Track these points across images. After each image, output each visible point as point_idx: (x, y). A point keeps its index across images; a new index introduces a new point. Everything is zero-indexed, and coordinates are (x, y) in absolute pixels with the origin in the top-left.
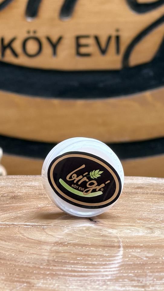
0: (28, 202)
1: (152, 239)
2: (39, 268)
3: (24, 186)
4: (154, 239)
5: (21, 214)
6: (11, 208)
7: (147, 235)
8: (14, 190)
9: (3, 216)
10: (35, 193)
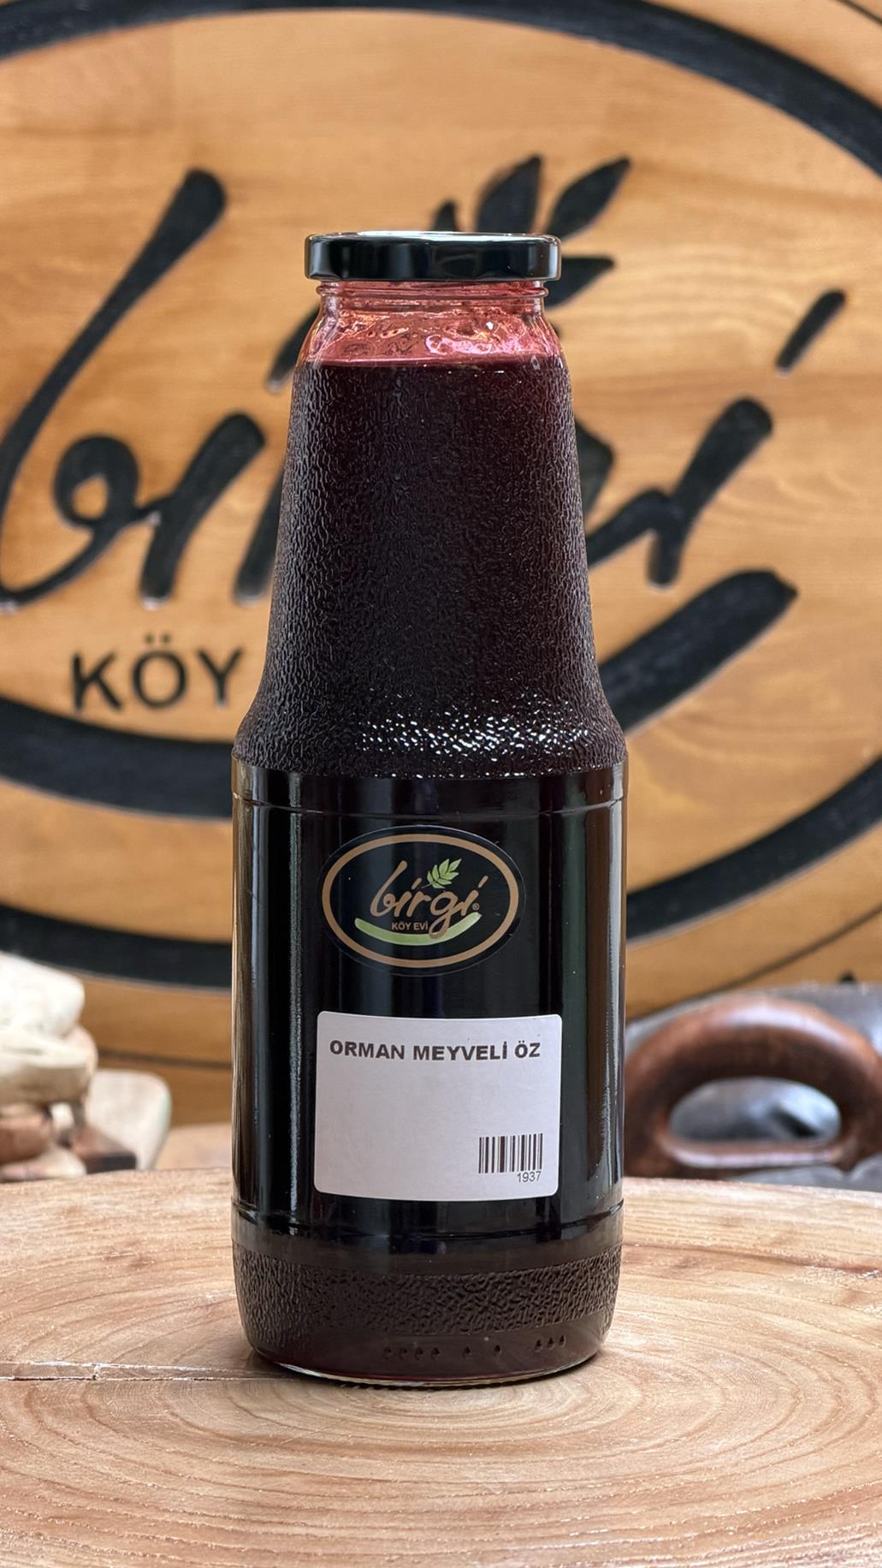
0: (178, 1284)
3: (165, 1217)
4: (521, 1421)
5: (163, 1330)
6: (135, 1306)
7: (500, 1407)
8: (139, 1231)
9: (114, 1338)
10: (195, 1244)
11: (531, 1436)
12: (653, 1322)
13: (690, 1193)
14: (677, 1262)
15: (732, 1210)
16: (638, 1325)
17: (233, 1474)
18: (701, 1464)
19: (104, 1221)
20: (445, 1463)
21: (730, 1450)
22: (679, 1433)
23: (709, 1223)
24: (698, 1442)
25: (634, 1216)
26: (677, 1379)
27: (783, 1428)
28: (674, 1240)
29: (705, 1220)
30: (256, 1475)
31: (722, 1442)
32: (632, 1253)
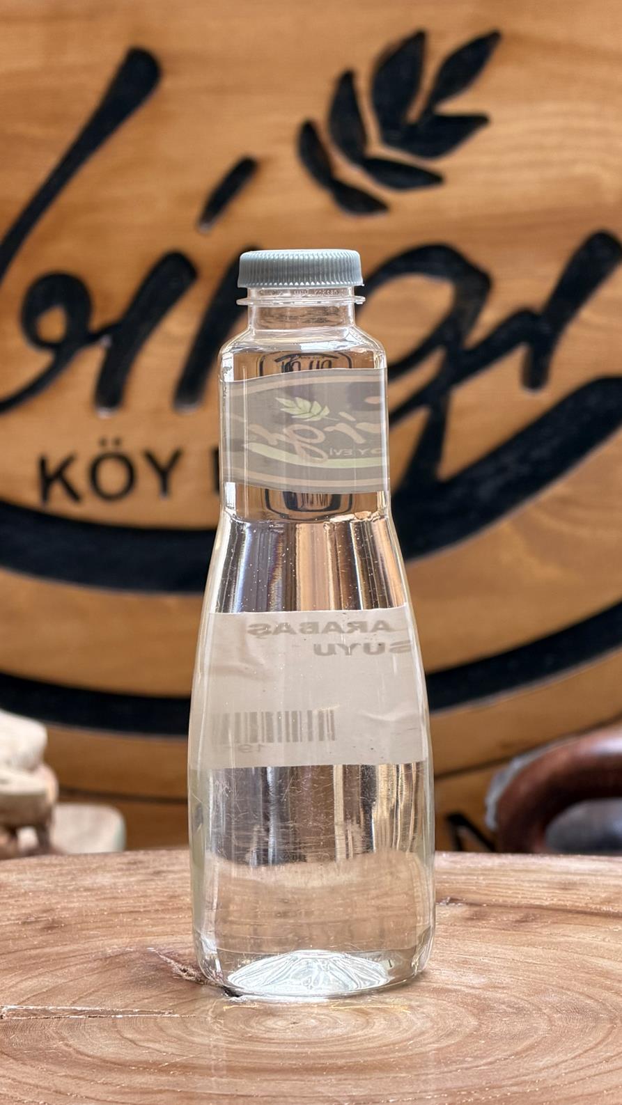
0: (83, 942)
1: (366, 1045)
3: (77, 890)
4: (371, 1045)
5: (66, 978)
6: (42, 960)
7: (356, 1034)
8: (54, 901)
9: (22, 986)
10: (101, 910)
11: (379, 1057)
12: (492, 965)
13: (534, 864)
14: (518, 918)
15: (569, 877)
16: (479, 967)
17: (114, 1093)
18: (527, 1078)
19: (25, 894)
20: (302, 1080)
21: (553, 1066)
22: (508, 1053)
23: (548, 888)
24: (525, 1059)
25: (484, 882)
26: (511, 1010)
27: (600, 1047)
28: (516, 901)
29: (545, 885)
30: (135, 1093)
31: (546, 1059)
32: (479, 911)
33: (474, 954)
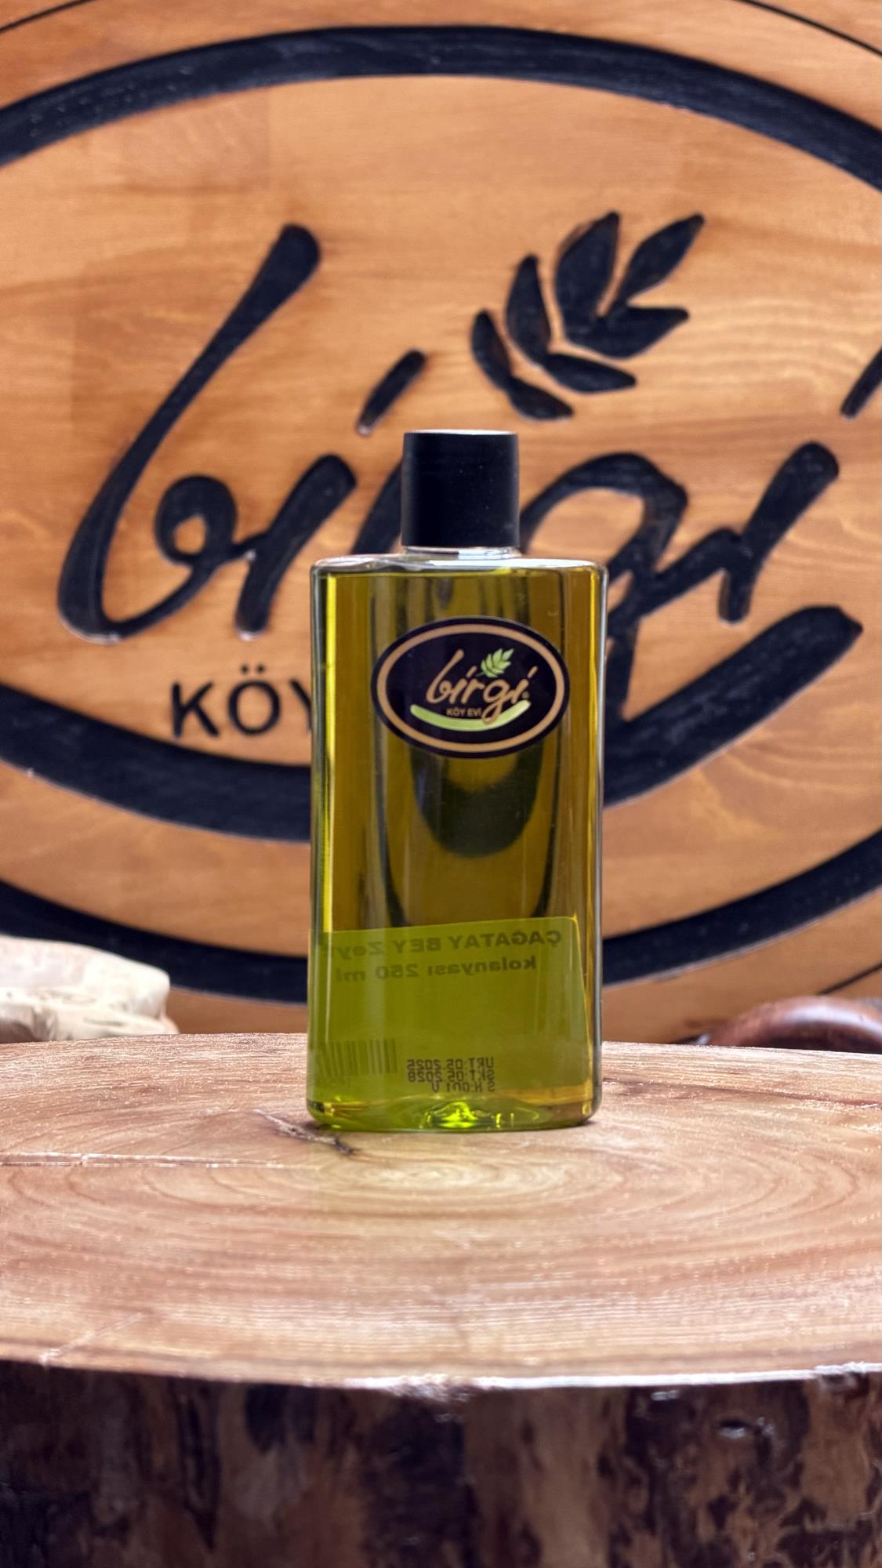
0: (181, 1103)
1: (493, 1195)
2: (183, 1273)
3: (180, 1062)
4: (499, 1196)
5: (158, 1133)
6: (132, 1117)
7: (483, 1186)
8: (153, 1071)
9: (108, 1138)
10: (204, 1079)
11: (507, 1206)
12: (644, 1131)
14: (678, 1095)
15: (741, 1064)
17: (204, 1231)
18: (674, 1228)
19: (119, 1065)
20: (417, 1225)
21: (705, 1218)
22: (655, 1206)
23: (716, 1072)
24: (674, 1212)
25: (642, 1066)
26: (660, 1169)
27: (761, 1204)
28: (678, 1082)
29: (712, 1070)
30: (226, 1232)
31: (698, 1212)
32: (634, 1088)
33: (622, 1122)
